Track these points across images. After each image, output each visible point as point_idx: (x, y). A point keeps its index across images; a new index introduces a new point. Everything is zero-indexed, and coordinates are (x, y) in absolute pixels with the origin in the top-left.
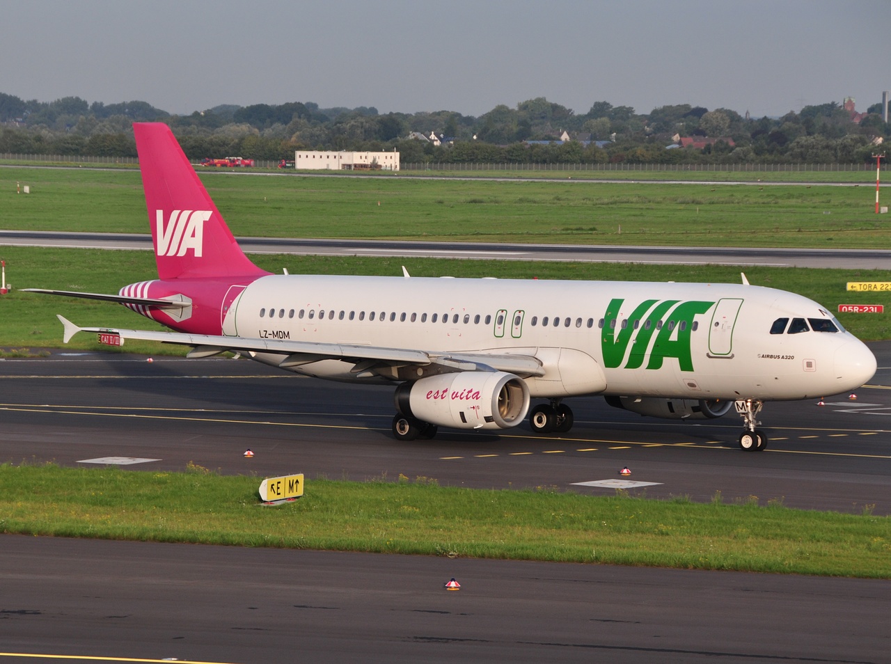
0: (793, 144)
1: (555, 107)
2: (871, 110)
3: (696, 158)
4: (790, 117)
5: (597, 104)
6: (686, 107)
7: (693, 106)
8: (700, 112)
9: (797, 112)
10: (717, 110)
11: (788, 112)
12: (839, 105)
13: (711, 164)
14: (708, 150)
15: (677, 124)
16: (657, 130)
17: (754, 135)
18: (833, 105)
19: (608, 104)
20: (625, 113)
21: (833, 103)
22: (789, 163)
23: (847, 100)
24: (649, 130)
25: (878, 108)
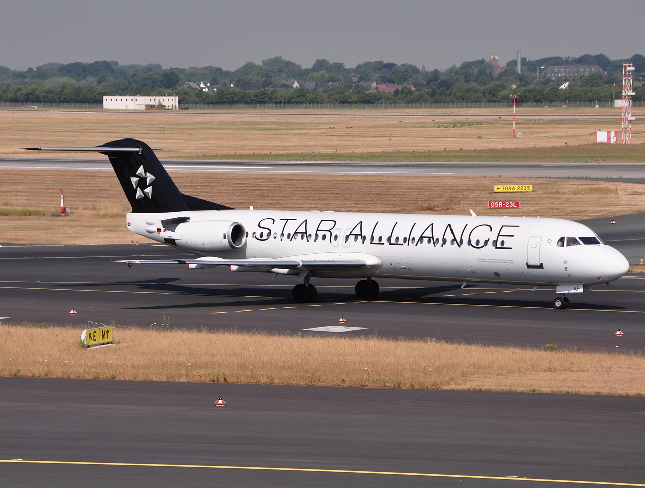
0: (455, 89)
1: (288, 64)
2: (508, 65)
3: (388, 99)
4: (451, 71)
5: (318, 61)
6: (381, 63)
7: (386, 62)
8: (390, 66)
9: (458, 66)
10: (402, 65)
11: (451, 66)
12: (487, 61)
13: (399, 103)
14: (396, 93)
15: (375, 75)
16: (361, 79)
17: (428, 83)
18: (482, 62)
19: (326, 61)
20: (339, 67)
21: (483, 60)
22: (453, 102)
23: (492, 57)
24: (355, 80)
25: (514, 63)
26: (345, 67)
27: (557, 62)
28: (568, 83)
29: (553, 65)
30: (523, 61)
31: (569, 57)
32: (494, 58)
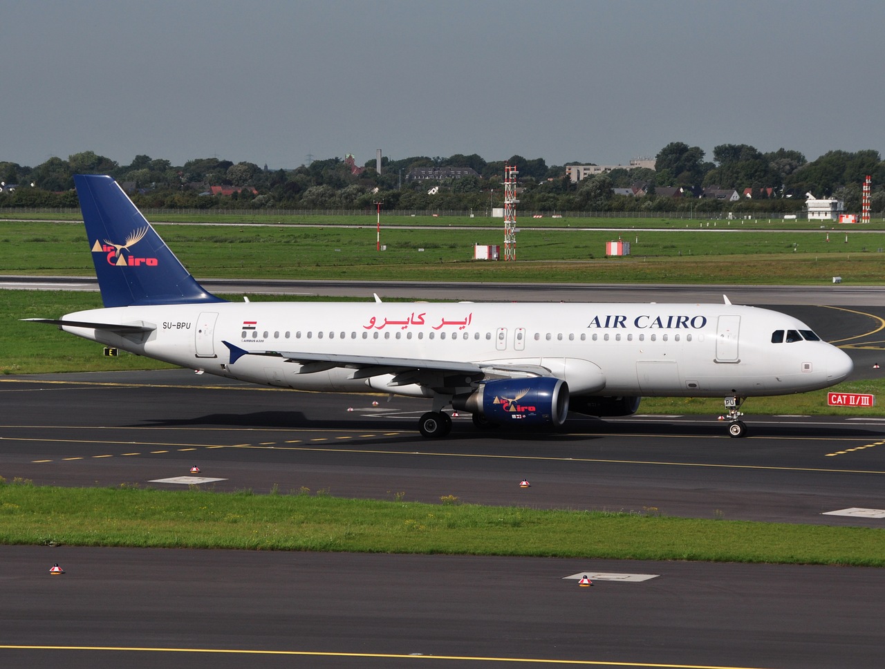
0: (307, 192)
1: (102, 160)
2: (367, 165)
3: (225, 203)
4: (301, 170)
5: (138, 157)
6: (215, 160)
7: (221, 159)
8: (226, 165)
9: (307, 166)
10: (241, 164)
11: (300, 166)
12: (342, 160)
13: (238, 209)
14: (235, 196)
15: (207, 175)
16: (191, 179)
17: (272, 185)
18: (337, 160)
19: (148, 157)
20: (163, 165)
21: (336, 158)
22: (305, 208)
23: (348, 156)
24: (183, 180)
25: (373, 163)
26: (171, 165)
27: (424, 162)
28: (437, 188)
29: (419, 166)
30: (384, 160)
31: (438, 158)
32: (350, 157)
